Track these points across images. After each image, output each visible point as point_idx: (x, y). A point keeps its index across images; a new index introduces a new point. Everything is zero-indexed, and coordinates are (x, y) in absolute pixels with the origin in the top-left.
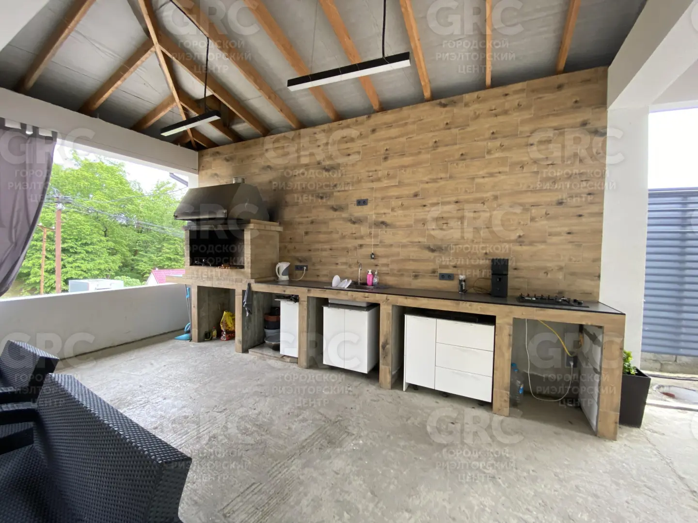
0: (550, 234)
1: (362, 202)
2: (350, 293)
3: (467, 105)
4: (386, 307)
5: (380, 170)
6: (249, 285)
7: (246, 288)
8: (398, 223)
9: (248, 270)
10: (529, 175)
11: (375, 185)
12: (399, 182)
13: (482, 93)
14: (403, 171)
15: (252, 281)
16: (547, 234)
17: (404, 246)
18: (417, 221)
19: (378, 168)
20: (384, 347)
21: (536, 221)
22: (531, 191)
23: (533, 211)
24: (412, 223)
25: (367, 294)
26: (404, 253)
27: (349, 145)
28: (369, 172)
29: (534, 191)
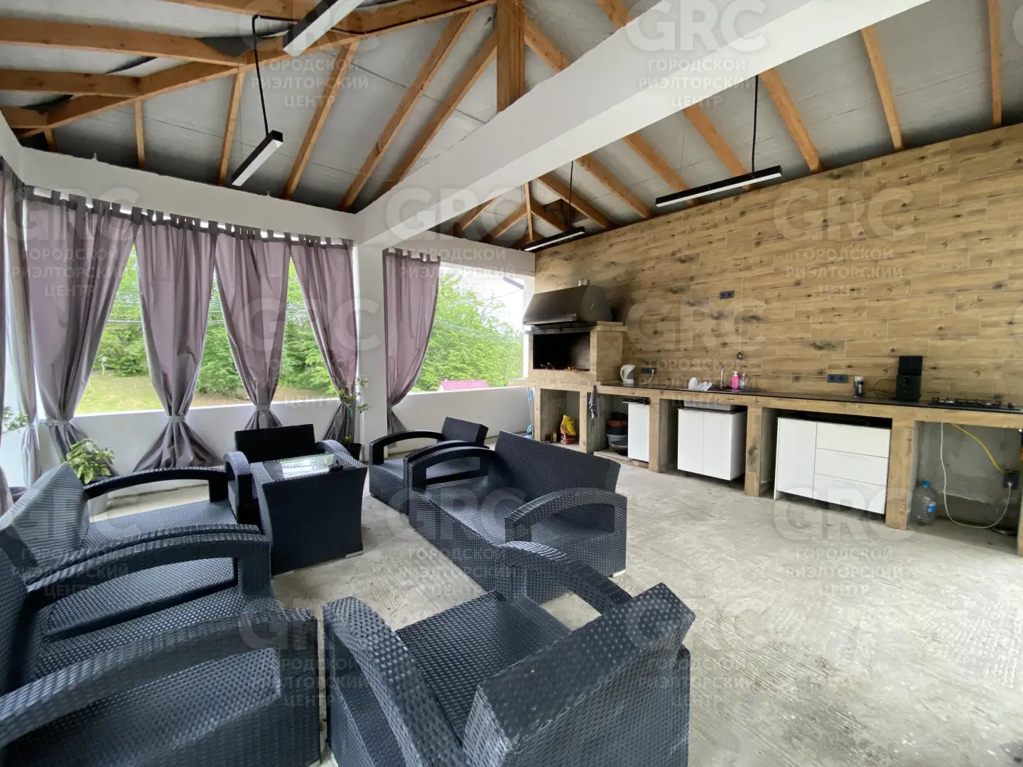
0: (985, 325)
1: (727, 295)
2: (711, 395)
3: (867, 174)
4: (754, 409)
5: (751, 257)
6: (595, 387)
7: (591, 390)
8: (773, 317)
9: (593, 372)
10: (954, 253)
11: (744, 274)
12: (776, 270)
13: (889, 159)
14: (781, 257)
15: (598, 384)
16: (980, 325)
17: (782, 343)
18: (798, 314)
19: (747, 254)
20: (751, 453)
21: (964, 310)
22: (957, 273)
23: (960, 297)
24: (792, 316)
25: (731, 396)
26: (780, 352)
27: (711, 231)
28: (736, 260)
29: (961, 273)
